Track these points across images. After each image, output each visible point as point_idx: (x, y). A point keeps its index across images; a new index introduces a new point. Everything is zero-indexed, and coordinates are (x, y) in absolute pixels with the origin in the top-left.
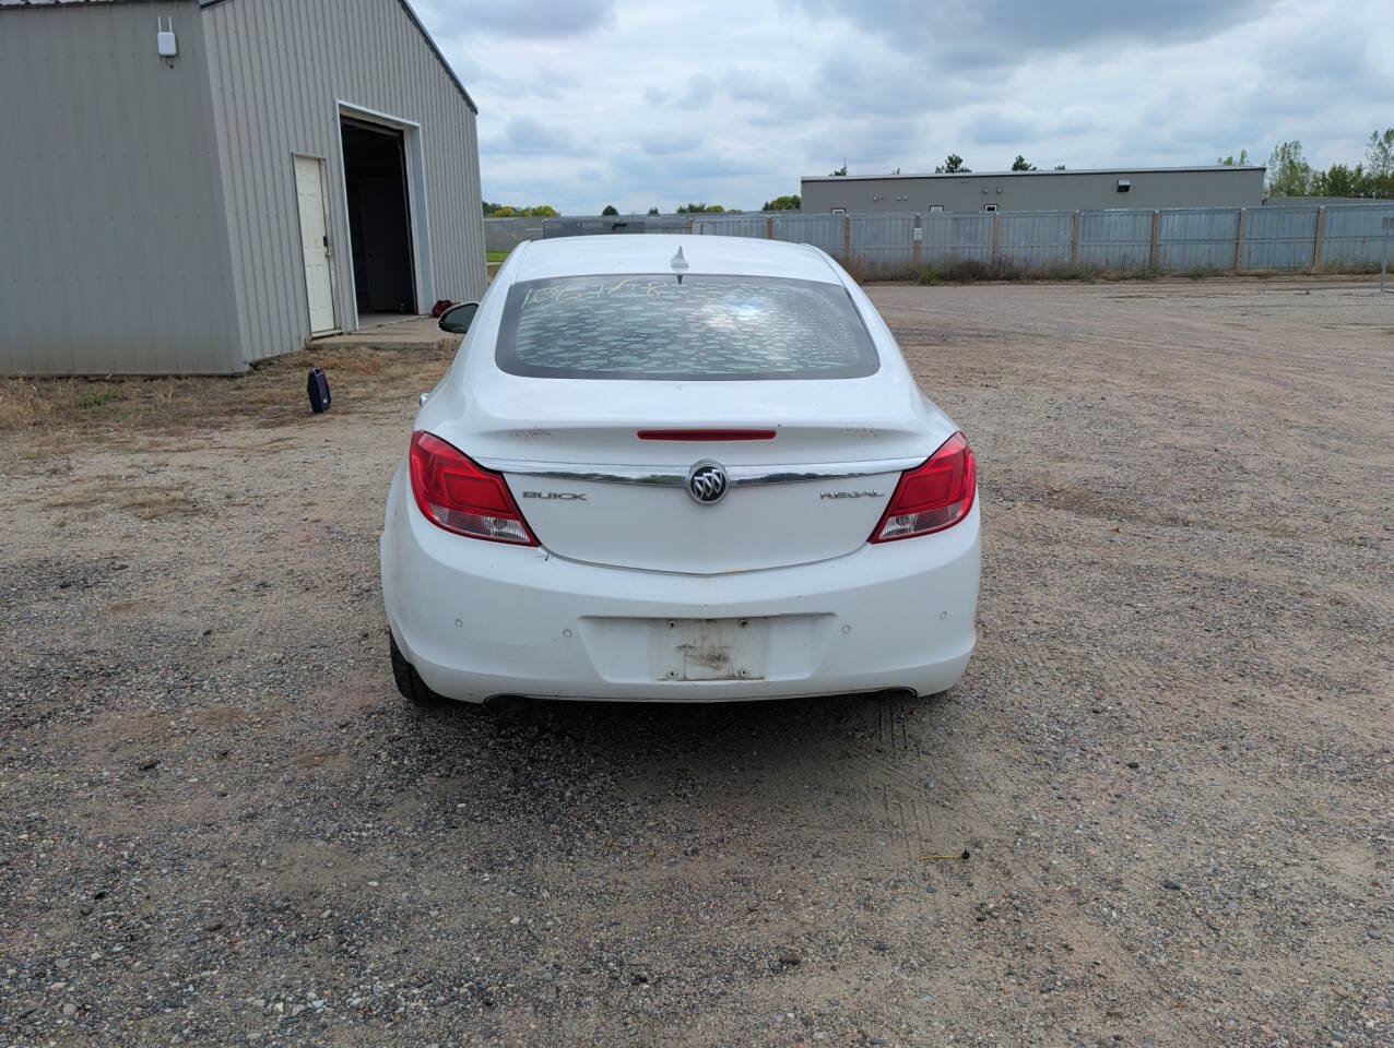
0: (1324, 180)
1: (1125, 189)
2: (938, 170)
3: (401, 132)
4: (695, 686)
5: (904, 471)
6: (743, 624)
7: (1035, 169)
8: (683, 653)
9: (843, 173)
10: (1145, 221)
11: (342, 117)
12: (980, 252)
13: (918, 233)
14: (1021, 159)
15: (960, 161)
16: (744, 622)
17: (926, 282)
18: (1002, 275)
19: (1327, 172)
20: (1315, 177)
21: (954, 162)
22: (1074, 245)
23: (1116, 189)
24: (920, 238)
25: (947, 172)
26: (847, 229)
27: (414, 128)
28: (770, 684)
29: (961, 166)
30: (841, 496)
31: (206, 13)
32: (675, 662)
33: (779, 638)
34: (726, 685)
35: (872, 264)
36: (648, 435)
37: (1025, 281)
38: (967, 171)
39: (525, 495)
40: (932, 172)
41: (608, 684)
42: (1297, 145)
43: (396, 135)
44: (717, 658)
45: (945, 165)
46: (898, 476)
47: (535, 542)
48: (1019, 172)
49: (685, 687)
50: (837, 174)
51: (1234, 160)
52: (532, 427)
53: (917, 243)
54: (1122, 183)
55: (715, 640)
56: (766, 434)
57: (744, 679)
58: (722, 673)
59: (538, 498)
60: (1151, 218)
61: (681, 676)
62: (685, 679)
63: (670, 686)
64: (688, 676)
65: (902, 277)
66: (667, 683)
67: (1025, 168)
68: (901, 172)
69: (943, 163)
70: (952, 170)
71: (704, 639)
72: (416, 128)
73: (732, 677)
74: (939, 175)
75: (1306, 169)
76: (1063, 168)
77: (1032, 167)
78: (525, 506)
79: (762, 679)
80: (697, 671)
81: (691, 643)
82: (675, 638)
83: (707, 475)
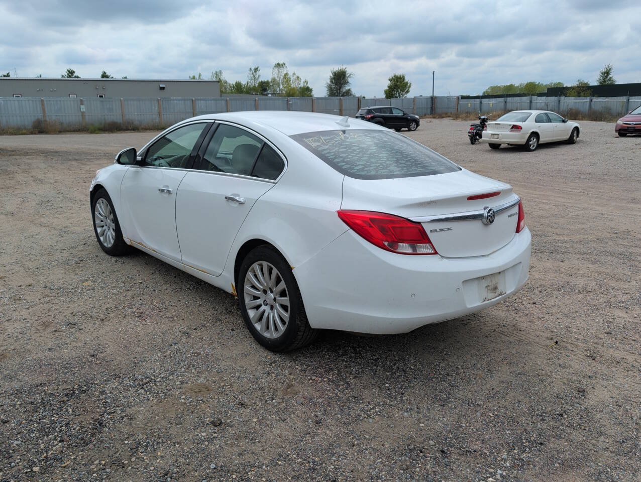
0: (234, 87)
1: (163, 88)
2: (63, 76)
4: (491, 302)
7: (112, 77)
8: (487, 289)
9: (8, 75)
10: (189, 103)
12: (115, 116)
13: (83, 108)
14: (105, 73)
15: (74, 72)
16: (500, 273)
17: (93, 132)
18: (130, 128)
19: (234, 84)
20: (230, 86)
21: (71, 73)
22: (159, 114)
23: (159, 88)
24: (84, 110)
25: (68, 77)
26: (43, 105)
28: (508, 295)
29: (75, 74)
30: (511, 216)
32: (484, 294)
33: (508, 277)
35: (62, 124)
36: (471, 198)
37: (142, 131)
38: (77, 77)
39: (431, 231)
40: (60, 77)
41: (469, 308)
42: (221, 72)
44: (495, 289)
45: (66, 74)
47: (436, 253)
48: (105, 79)
50: (4, 76)
51: (196, 77)
52: (429, 200)
53: (83, 113)
54: (161, 86)
55: (495, 282)
56: (498, 194)
57: (502, 295)
58: (497, 294)
59: (436, 232)
60: (191, 102)
61: (487, 299)
62: (489, 300)
63: (486, 303)
64: (489, 299)
65: (79, 130)
66: (484, 303)
67: (107, 77)
68: (42, 76)
69: (65, 73)
70: (70, 77)
71: (491, 282)
73: (499, 295)
74: (63, 79)
75: (226, 82)
76: (126, 78)
77: (111, 77)
78: (431, 236)
79: (505, 293)
80: (491, 295)
81: (488, 284)
82: (484, 283)
83: (491, 212)
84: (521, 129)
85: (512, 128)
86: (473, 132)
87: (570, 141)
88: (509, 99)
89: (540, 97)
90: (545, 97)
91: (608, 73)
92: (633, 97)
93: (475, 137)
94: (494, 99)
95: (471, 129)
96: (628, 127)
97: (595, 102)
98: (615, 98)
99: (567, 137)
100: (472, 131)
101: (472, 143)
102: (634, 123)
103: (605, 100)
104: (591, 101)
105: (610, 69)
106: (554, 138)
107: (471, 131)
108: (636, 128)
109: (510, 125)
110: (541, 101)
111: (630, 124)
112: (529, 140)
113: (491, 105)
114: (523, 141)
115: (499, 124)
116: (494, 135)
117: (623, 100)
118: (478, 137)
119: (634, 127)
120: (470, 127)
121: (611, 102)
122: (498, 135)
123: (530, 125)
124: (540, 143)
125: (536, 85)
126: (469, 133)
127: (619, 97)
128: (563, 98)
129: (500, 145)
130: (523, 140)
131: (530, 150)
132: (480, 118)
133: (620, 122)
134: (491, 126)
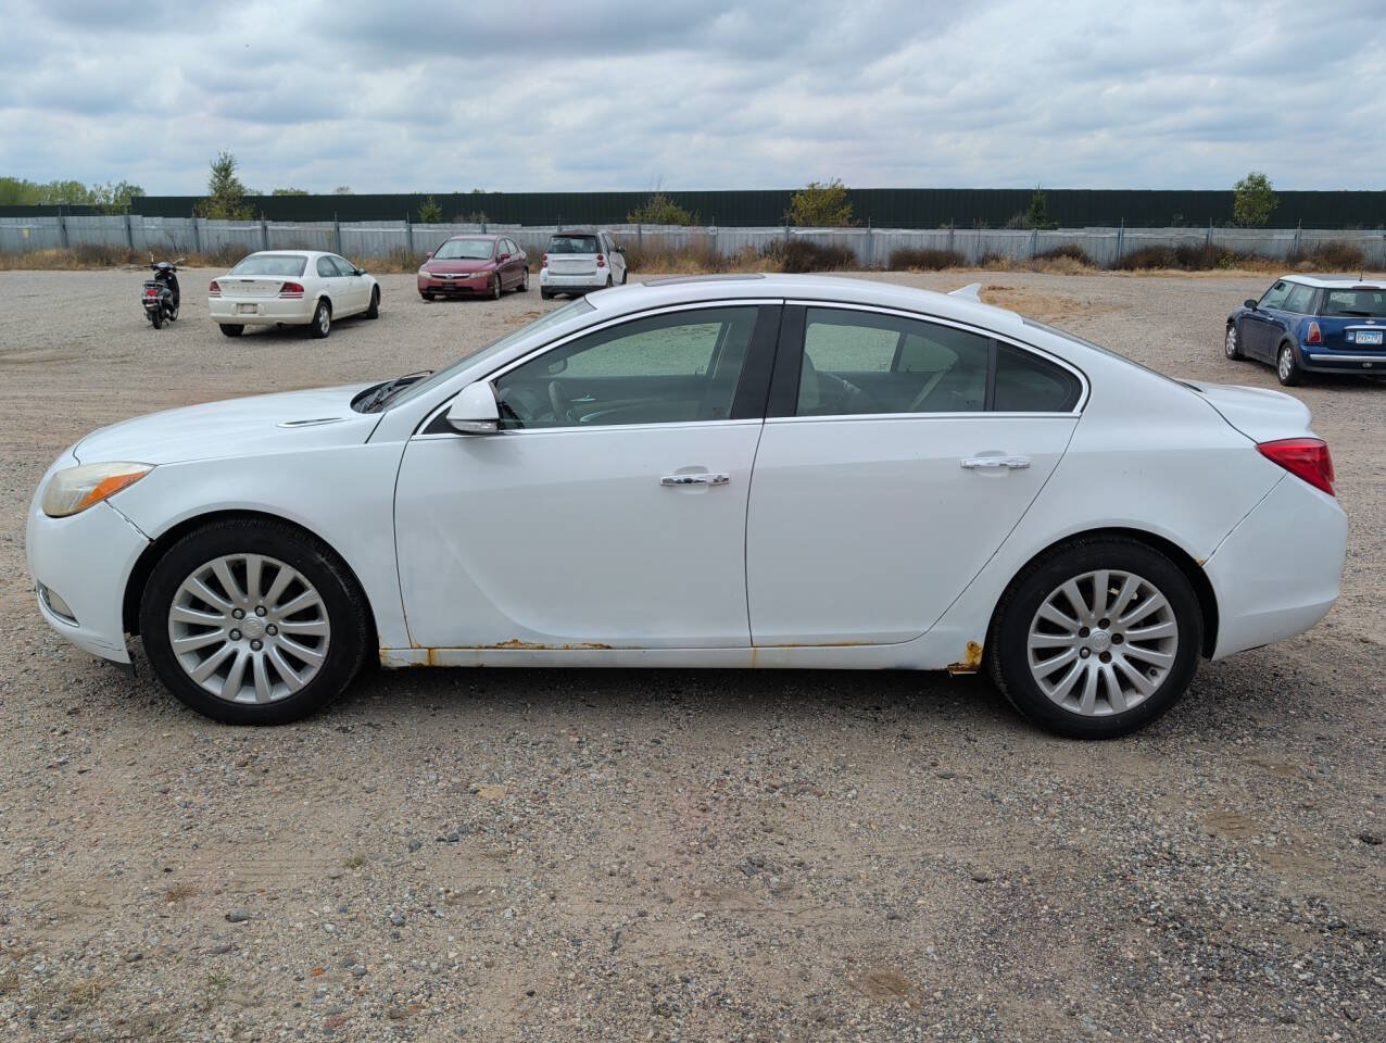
84: (302, 290)
85: (283, 289)
86: (157, 301)
87: (371, 314)
88: (72, 220)
89: (149, 218)
90: (161, 218)
91: (226, 170)
92: (346, 224)
93: (162, 312)
94: (29, 219)
95: (149, 293)
96: (443, 283)
97: (273, 231)
98: (313, 224)
99: (365, 305)
100: (154, 298)
101: (157, 326)
102: (453, 275)
103: (294, 228)
104: (265, 228)
105: (230, 162)
106: (352, 308)
107: (149, 298)
108: (458, 285)
109: (278, 283)
110: (153, 227)
111: (444, 277)
112: (317, 315)
113: (26, 232)
114: (307, 317)
115: (252, 281)
116: (243, 305)
117: (327, 229)
118: (168, 312)
119: (454, 283)
120: (143, 290)
121: (305, 231)
122: (254, 305)
123: (314, 283)
124: (334, 318)
125: (17, 185)
126: (145, 302)
127: (318, 223)
128: (202, 221)
129: (242, 326)
130: (308, 314)
131: (321, 336)
132: (155, 268)
133: (424, 273)
134: (230, 286)
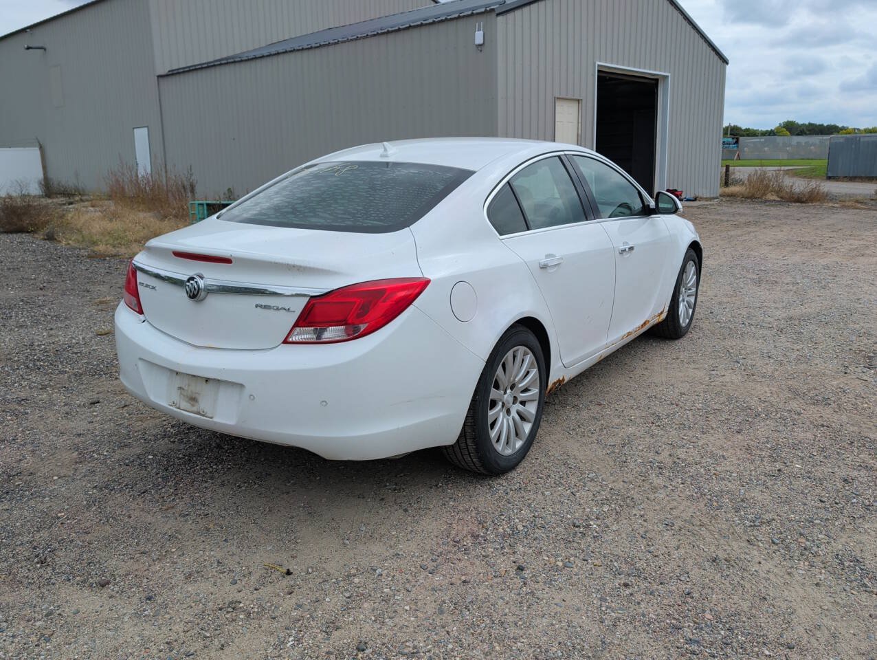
3: (657, 80)
4: (182, 414)
5: (312, 297)
6: (207, 381)
8: (179, 391)
11: (599, 71)
16: (207, 380)
27: (666, 77)
28: (215, 423)
30: (266, 307)
31: (500, 18)
32: (175, 397)
33: (224, 395)
34: (196, 418)
36: (176, 254)
39: (141, 283)
41: (150, 400)
43: (653, 82)
44: (193, 400)
46: (308, 298)
47: (141, 312)
49: (177, 412)
55: (195, 388)
56: (226, 261)
57: (203, 416)
58: (195, 409)
59: (145, 288)
61: (178, 406)
62: (179, 408)
64: (181, 407)
66: (171, 408)
71: (189, 385)
72: (667, 77)
73: (198, 413)
78: (140, 290)
79: (211, 418)
80: (184, 404)
81: (183, 386)
82: (178, 382)
83: (191, 282)
